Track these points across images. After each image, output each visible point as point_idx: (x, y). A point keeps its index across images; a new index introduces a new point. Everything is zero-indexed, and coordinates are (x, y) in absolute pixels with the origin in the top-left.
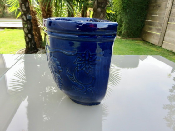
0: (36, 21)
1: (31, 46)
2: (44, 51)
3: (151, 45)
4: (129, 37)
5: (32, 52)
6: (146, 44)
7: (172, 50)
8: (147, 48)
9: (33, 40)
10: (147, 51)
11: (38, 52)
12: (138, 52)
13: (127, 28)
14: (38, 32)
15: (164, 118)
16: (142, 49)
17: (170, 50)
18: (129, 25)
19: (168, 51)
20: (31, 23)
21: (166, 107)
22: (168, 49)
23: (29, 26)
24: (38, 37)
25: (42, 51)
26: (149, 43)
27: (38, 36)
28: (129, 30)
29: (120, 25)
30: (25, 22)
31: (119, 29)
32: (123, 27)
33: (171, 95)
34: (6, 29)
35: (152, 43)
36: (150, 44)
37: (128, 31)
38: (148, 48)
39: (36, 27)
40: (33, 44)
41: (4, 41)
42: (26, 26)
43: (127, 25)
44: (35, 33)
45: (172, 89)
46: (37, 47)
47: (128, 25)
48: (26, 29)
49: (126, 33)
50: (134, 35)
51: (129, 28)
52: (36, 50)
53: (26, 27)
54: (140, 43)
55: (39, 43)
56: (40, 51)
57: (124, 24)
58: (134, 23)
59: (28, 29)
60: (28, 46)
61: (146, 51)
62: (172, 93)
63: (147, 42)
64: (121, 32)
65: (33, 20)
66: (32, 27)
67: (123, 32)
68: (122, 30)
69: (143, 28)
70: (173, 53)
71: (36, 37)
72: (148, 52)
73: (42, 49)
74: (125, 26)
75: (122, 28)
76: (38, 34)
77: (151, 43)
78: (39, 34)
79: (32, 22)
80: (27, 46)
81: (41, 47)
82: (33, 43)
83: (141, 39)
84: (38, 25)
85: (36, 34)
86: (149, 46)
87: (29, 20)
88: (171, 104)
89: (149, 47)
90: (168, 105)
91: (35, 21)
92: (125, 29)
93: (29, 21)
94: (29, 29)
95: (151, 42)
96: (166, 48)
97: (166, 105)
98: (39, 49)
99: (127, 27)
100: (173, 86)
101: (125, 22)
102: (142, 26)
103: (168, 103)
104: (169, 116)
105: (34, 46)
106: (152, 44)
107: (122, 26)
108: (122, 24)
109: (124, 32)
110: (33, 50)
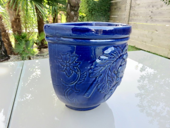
5: (3, 60)
7: (134, 45)
9: (3, 47)
11: (10, 59)
14: (7, 38)
15: (137, 106)
17: (133, 46)
19: (132, 47)
21: (137, 96)
22: (131, 45)
24: (7, 44)
25: (14, 58)
27: (8, 42)
33: (139, 85)
39: (4, 33)
44: (4, 38)
45: (140, 79)
46: (8, 53)
52: (7, 58)
55: (9, 49)
56: (12, 58)
62: (140, 83)
70: (136, 48)
71: (5, 44)
73: (13, 55)
76: (6, 41)
78: (8, 40)
81: (11, 54)
82: (3, 50)
84: (5, 31)
85: (4, 40)
88: (141, 92)
90: (139, 94)
91: (2, 27)
96: (130, 45)
97: (137, 94)
100: (141, 76)
103: (138, 91)
104: (141, 102)
110: (4, 58)
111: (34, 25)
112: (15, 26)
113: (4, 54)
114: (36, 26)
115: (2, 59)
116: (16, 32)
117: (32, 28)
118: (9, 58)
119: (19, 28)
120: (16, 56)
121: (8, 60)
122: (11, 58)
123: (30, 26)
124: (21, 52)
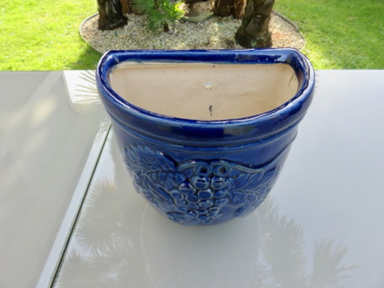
1: (111, 11)
2: (138, 21)
5: (115, 25)
11: (126, 24)
25: (136, 23)
40: (114, 5)
46: (123, 10)
60: (105, 10)
73: (133, 15)
80: (103, 11)
81: (130, 12)
82: (115, 2)
98: (127, 15)
105: (116, 9)
110: (115, 20)
113: (115, 12)
115: (113, 23)
118: (125, 21)
120: (140, 18)
121: (123, 26)
122: (130, 23)
124: (149, 10)
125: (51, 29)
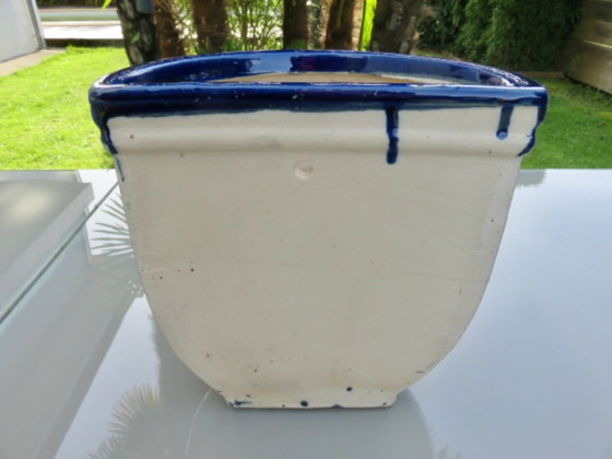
0: (168, 18)
3: (598, 100)
4: (516, 66)
6: (580, 97)
8: (586, 110)
10: (584, 124)
12: (548, 126)
13: (509, 31)
16: (563, 114)
18: (517, 19)
20: (152, 29)
23: (145, 38)
26: (595, 89)
28: (516, 38)
29: (481, 20)
30: (130, 26)
31: (478, 39)
32: (494, 28)
34: (71, 49)
35: (607, 90)
36: (598, 95)
37: (511, 45)
38: (590, 114)
39: (169, 41)
41: (68, 93)
42: (136, 38)
43: (507, 20)
47: (513, 22)
48: (136, 49)
49: (503, 53)
50: (533, 60)
51: (517, 31)
53: (136, 43)
54: (556, 91)
57: (498, 15)
58: (538, 12)
59: (142, 50)
61: (578, 123)
63: (585, 85)
64: (482, 49)
65: (160, 14)
66: (155, 41)
67: (490, 50)
68: (488, 42)
69: (572, 29)
72: (589, 128)
74: (501, 23)
75: (486, 33)
77: (602, 92)
79: (155, 22)
83: (560, 74)
86: (592, 101)
87: (147, 16)
89: (593, 109)
91: (167, 20)
92: (498, 36)
93: (143, 22)
94: (147, 49)
95: (600, 87)
99: (509, 26)
101: (502, 8)
102: (568, 21)
106: (607, 95)
107: (491, 23)
108: (490, 17)
109: (497, 46)
111: (271, 13)
112: (203, 18)
114: (279, 18)
116: (207, 38)
117: (265, 25)
119: (216, 26)
123: (259, 16)
125: (63, 139)
